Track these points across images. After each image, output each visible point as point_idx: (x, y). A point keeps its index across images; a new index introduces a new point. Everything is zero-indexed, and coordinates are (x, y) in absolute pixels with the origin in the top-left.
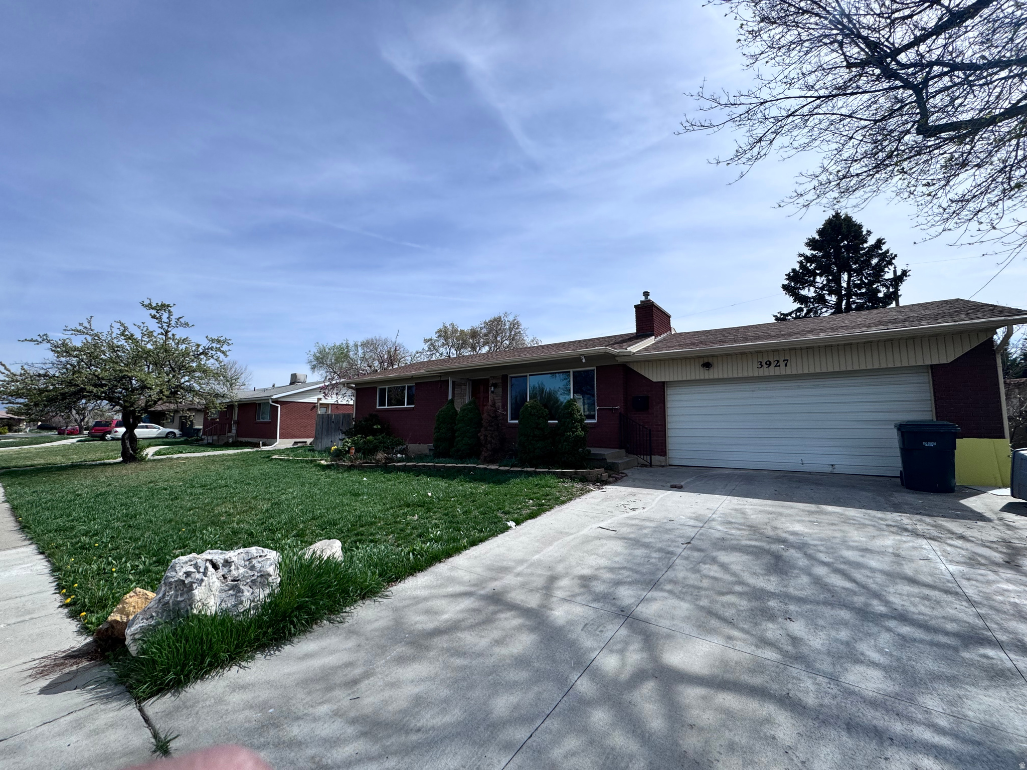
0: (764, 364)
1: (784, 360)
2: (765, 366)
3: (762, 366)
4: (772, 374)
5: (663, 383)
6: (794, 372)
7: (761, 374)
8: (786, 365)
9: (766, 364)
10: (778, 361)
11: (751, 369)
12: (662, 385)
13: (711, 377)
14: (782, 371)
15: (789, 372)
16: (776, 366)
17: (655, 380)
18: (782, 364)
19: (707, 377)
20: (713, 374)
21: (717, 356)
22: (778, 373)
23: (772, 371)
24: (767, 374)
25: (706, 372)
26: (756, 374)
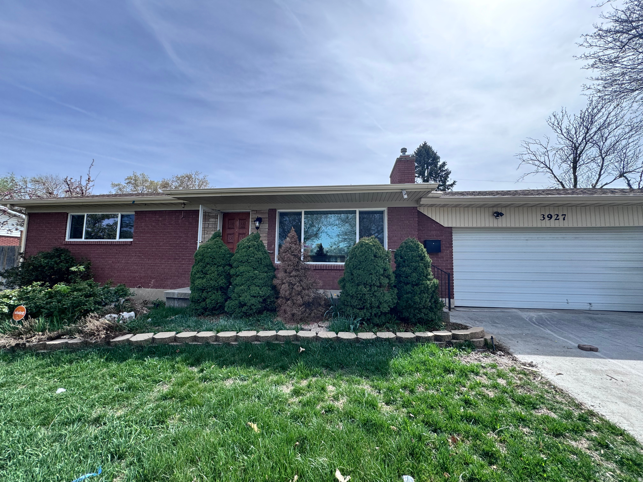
0: (546, 217)
1: (563, 215)
2: (547, 219)
3: (544, 218)
4: (553, 226)
5: (451, 228)
6: (571, 226)
7: (544, 226)
8: (564, 219)
9: (548, 217)
10: (558, 215)
11: (535, 221)
12: (449, 230)
13: (500, 226)
14: (560, 223)
15: (566, 226)
16: (556, 219)
17: (446, 225)
18: (561, 218)
19: (496, 225)
20: (502, 222)
21: (506, 206)
22: (557, 226)
23: (552, 223)
24: (548, 226)
25: (495, 220)
26: (539, 226)
